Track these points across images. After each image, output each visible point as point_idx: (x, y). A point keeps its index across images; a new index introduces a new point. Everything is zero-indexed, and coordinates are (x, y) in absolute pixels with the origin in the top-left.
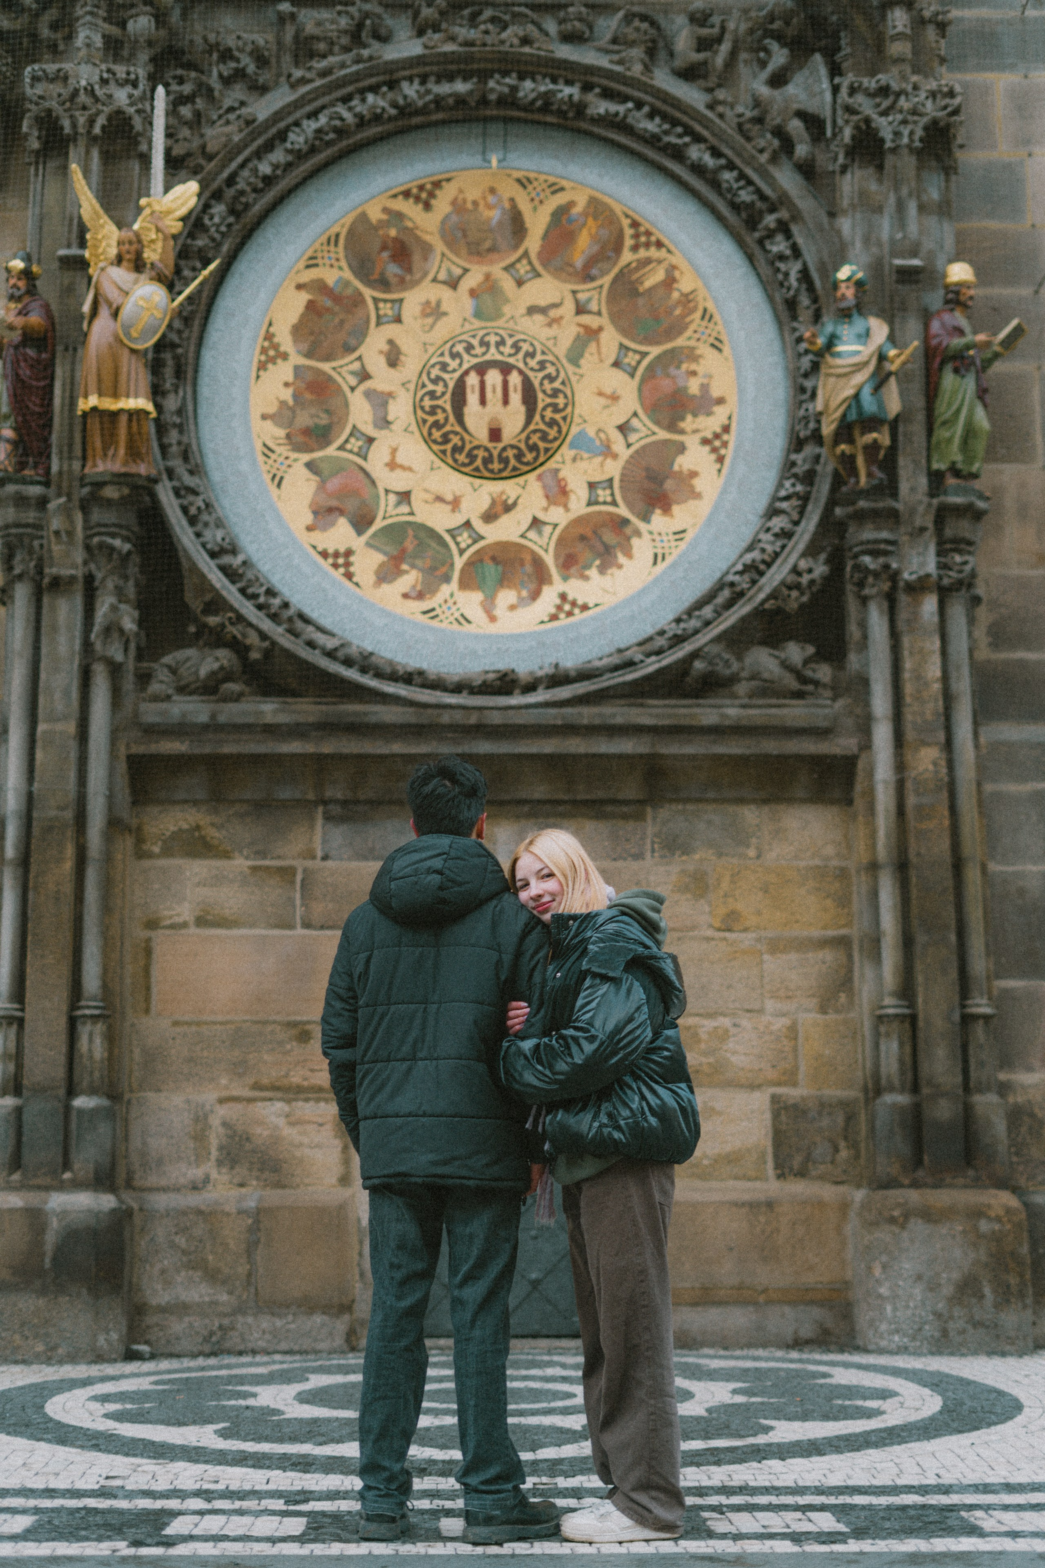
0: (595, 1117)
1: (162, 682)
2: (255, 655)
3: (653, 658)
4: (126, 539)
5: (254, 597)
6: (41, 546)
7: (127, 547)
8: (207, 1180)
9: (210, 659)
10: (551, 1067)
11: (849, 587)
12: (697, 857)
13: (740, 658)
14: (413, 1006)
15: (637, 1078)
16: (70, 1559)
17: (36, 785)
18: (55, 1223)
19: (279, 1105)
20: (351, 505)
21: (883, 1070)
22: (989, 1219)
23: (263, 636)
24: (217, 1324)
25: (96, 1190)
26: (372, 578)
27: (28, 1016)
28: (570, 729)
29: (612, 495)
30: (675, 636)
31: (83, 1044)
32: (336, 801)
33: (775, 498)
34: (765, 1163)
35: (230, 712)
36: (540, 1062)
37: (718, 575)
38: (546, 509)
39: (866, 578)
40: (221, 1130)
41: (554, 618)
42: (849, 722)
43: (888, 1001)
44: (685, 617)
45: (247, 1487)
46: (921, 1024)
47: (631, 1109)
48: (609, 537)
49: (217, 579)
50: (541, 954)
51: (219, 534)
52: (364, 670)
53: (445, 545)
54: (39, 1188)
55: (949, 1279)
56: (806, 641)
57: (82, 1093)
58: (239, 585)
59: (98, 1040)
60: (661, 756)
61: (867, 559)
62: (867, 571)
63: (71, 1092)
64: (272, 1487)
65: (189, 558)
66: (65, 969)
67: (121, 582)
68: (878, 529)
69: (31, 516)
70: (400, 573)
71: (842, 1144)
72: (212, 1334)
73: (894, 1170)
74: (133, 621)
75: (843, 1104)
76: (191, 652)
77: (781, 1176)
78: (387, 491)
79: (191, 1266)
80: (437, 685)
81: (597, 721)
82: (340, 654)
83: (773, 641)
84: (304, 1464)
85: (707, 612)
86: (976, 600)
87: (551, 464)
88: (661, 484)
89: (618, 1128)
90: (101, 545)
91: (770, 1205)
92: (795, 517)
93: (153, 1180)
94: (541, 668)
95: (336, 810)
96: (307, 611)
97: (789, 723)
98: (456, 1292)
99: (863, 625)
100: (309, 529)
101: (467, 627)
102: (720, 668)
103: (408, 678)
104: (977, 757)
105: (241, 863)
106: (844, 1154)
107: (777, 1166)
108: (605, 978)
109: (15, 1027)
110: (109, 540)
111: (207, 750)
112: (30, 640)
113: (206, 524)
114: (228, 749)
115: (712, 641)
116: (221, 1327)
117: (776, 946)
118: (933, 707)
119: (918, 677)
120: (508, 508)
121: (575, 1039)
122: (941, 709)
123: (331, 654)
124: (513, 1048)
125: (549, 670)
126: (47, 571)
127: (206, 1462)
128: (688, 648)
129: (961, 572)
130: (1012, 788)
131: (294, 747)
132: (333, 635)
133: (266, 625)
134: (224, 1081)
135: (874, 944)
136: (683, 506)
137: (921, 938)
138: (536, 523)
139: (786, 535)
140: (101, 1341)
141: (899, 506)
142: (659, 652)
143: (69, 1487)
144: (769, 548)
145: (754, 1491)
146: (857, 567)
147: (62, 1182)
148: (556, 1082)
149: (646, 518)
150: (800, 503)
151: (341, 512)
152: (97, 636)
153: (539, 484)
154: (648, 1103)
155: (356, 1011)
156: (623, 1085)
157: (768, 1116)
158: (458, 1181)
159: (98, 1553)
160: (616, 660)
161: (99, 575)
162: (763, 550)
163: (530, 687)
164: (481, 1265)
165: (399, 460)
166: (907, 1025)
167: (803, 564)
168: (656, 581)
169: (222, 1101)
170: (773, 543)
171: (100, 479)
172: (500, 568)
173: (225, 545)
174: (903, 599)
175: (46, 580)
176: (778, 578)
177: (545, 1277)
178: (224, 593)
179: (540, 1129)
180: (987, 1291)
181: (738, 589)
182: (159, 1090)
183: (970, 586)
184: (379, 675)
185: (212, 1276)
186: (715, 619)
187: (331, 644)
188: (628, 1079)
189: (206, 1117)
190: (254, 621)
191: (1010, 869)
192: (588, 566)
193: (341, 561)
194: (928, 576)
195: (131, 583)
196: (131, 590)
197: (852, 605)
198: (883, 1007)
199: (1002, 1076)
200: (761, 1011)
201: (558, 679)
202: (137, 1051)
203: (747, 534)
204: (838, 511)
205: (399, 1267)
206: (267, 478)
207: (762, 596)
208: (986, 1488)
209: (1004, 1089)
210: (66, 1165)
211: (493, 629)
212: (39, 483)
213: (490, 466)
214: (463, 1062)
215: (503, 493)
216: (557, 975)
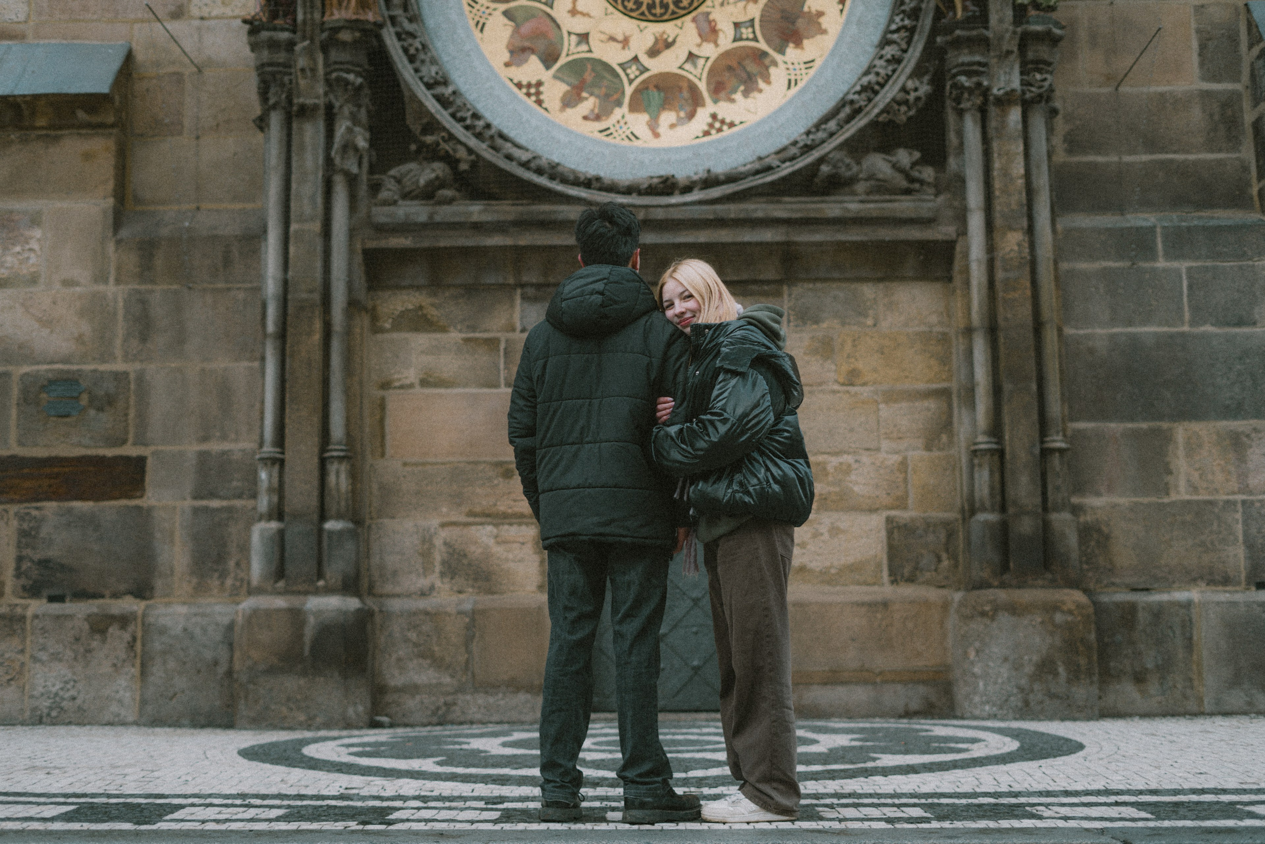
0: (729, 486)
1: (389, 190)
2: (464, 166)
3: (788, 164)
4: (358, 74)
5: (462, 120)
6: (291, 81)
7: (359, 80)
8: (432, 588)
9: (428, 171)
10: (692, 446)
11: (949, 103)
12: (825, 325)
13: (858, 163)
14: (580, 401)
15: (762, 454)
16: (311, 831)
17: (290, 273)
18: (312, 620)
19: (489, 528)
20: (541, 45)
21: (977, 495)
22: (1063, 612)
23: (470, 151)
24: (442, 700)
25: (344, 595)
26: (557, 104)
27: (288, 456)
28: (720, 223)
29: (754, 32)
30: (806, 146)
31: (332, 479)
32: (532, 285)
33: (888, 31)
34: (881, 571)
35: (445, 213)
36: (683, 442)
37: (841, 95)
38: (699, 45)
39: (962, 93)
40: (443, 549)
41: (707, 133)
42: (950, 213)
43: (981, 438)
44: (813, 130)
45: (456, 794)
46: (1008, 457)
47: (759, 479)
48: (752, 67)
49: (432, 105)
50: (683, 359)
51: (434, 69)
52: (552, 178)
53: (617, 76)
54: (299, 593)
55: (1030, 660)
56: (912, 147)
57: (331, 518)
58: (451, 110)
59: (343, 476)
60: (795, 243)
61: (963, 79)
62: (962, 87)
63: (323, 517)
64: (476, 794)
65: (410, 90)
66: (316, 419)
67: (355, 109)
68: (971, 53)
69: (281, 57)
70: (581, 100)
71: (944, 556)
72: (438, 708)
73: (986, 574)
74: (365, 140)
75: (946, 524)
76: (412, 166)
77: (894, 582)
78: (569, 33)
79: (422, 656)
80: (612, 188)
81: (742, 216)
82: (533, 165)
83: (886, 148)
84: (503, 781)
85: (832, 125)
86: (1054, 112)
87: (703, 9)
88: (793, 23)
89: (748, 493)
90: (338, 79)
91: (885, 604)
92: (904, 46)
93: (389, 588)
94: (696, 174)
95: (530, 291)
96: (505, 131)
97: (898, 215)
98: (617, 628)
99: (960, 134)
100: (507, 65)
101: (636, 143)
102: (843, 170)
103: (588, 183)
104: (1055, 239)
105: (455, 336)
106: (945, 563)
107: (892, 572)
108: (735, 374)
109: (277, 467)
110: (345, 75)
111: (426, 244)
112: (283, 156)
113: (423, 62)
114: (442, 243)
115: (835, 149)
116: (446, 704)
117: (891, 397)
118: (1017, 198)
119: (1006, 173)
120: (669, 45)
121: (712, 422)
122: (1025, 202)
123: (525, 165)
124: (662, 432)
125: (702, 175)
126: (295, 101)
127: (424, 779)
128: (816, 154)
129: (1041, 87)
130: (1083, 266)
131: (496, 240)
132: (527, 150)
133: (473, 142)
134: (444, 510)
135: (969, 394)
136: (811, 40)
137: (1007, 387)
138: (691, 57)
139: (896, 60)
140: (351, 711)
141: (989, 34)
142: (792, 159)
143: (316, 793)
144: (882, 72)
145: (860, 796)
146: (955, 86)
147: (317, 588)
148: (696, 457)
149: (782, 51)
150: (907, 34)
151: (533, 51)
152: (336, 153)
153: (693, 25)
154: (772, 474)
155: (535, 407)
156: (752, 460)
157: (883, 533)
158: (618, 539)
159: (333, 828)
160: (757, 166)
161: (337, 104)
162: (877, 74)
163: (688, 189)
164: (637, 604)
165: (579, 8)
166: (996, 458)
167: (910, 84)
168: (790, 102)
169: (443, 525)
170: (886, 68)
171: (337, 25)
172: (662, 94)
173: (439, 78)
174: (993, 111)
175: (295, 108)
176: (890, 96)
177: (705, 663)
178: (438, 117)
179: (685, 498)
180: (1061, 670)
181: (857, 106)
182: (393, 517)
183: (1049, 99)
184: (564, 181)
185: (438, 663)
186: (838, 131)
187: (524, 157)
188: (756, 455)
189: (431, 537)
190: (463, 139)
191: (1081, 332)
192: (735, 91)
193: (533, 90)
194: (1013, 91)
195: (363, 111)
196: (363, 115)
197: (951, 118)
198: (975, 444)
199: (1075, 500)
200: (878, 449)
201: (709, 182)
202: (375, 486)
203: (864, 62)
204: (939, 39)
205: (572, 609)
206: (472, 24)
207: (876, 111)
208: (1049, 794)
209: (1076, 510)
210: (320, 575)
211: (655, 143)
212: (287, 30)
213: (653, 11)
214: (621, 444)
215: (664, 33)
216: (696, 373)
